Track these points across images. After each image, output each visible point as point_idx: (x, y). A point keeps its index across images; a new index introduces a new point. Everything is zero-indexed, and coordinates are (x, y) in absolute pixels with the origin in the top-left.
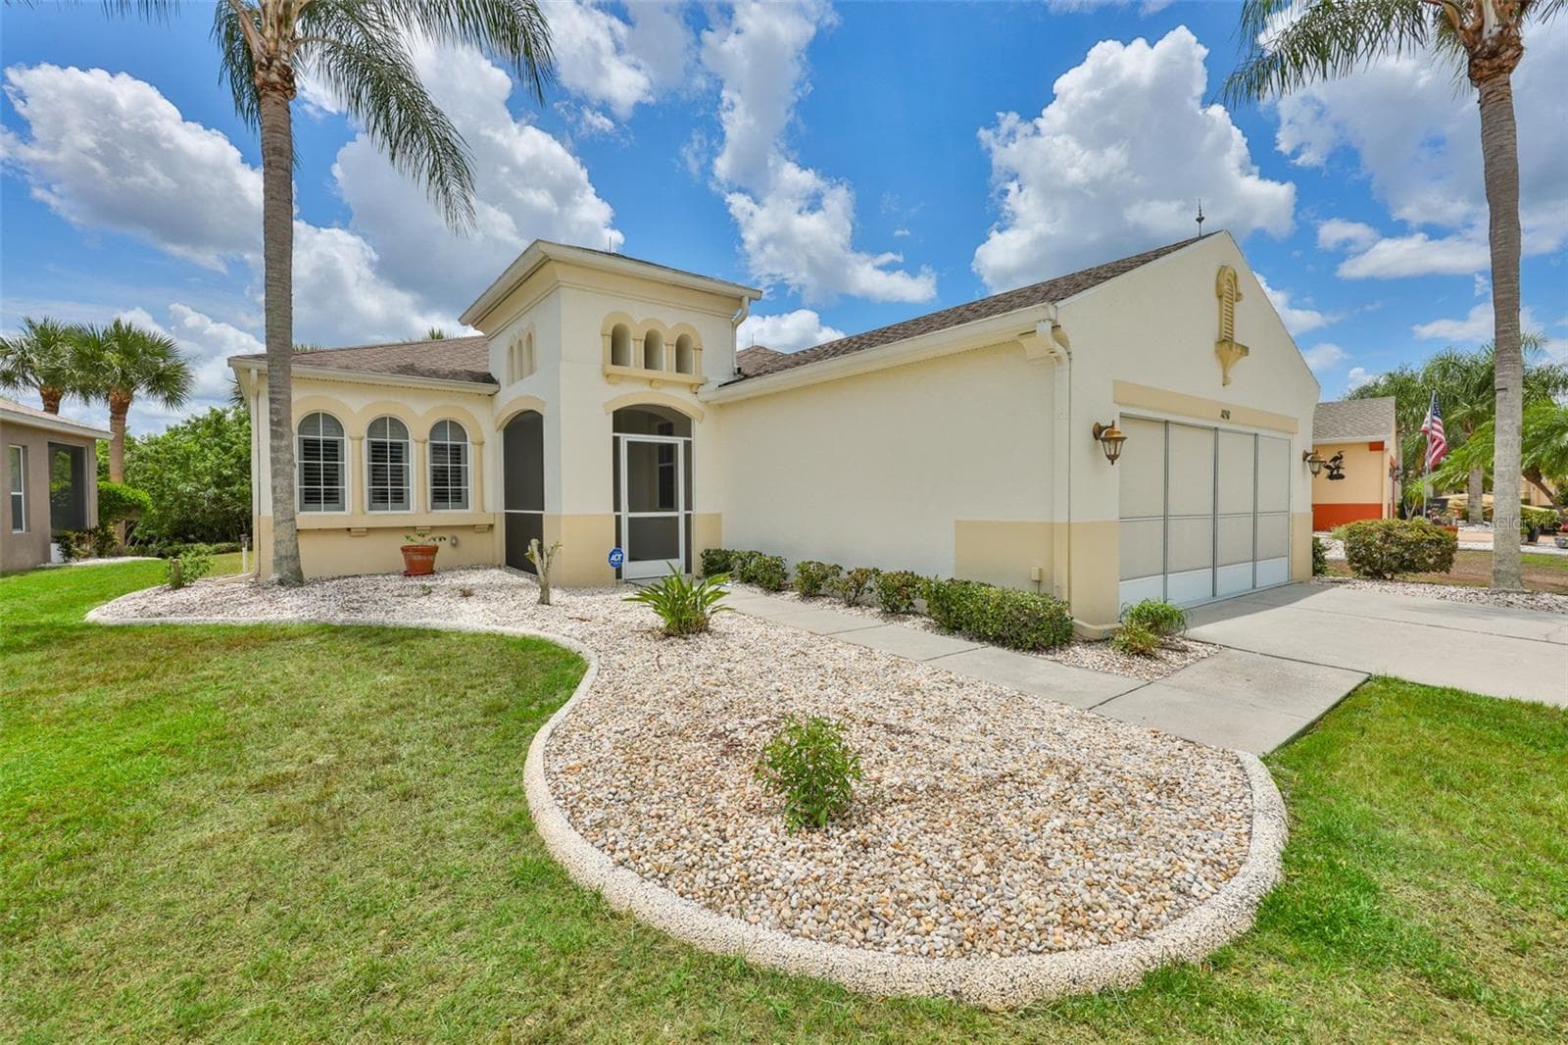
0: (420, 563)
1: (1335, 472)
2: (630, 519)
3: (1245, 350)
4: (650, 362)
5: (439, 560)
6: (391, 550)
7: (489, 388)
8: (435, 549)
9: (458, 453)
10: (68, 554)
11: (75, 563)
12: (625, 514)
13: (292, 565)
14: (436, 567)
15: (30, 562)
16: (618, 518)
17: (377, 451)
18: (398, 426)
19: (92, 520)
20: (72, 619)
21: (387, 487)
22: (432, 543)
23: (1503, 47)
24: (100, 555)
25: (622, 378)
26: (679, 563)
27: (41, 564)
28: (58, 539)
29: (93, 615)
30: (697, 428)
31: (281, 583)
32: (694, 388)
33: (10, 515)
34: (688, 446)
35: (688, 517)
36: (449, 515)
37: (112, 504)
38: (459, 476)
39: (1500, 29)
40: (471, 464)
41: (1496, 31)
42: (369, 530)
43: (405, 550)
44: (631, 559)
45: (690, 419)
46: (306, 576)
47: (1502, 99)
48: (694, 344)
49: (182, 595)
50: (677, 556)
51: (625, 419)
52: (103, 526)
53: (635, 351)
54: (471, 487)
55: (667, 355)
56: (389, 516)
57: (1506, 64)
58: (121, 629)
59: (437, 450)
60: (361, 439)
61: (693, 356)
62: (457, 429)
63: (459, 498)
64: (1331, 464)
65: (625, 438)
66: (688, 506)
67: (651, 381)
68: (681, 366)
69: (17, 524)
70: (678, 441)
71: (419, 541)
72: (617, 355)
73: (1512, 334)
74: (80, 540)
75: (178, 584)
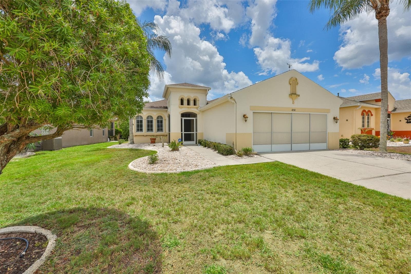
0: (153, 141)
1: (409, 121)
2: (184, 134)
3: (299, 96)
4: (188, 104)
5: (156, 141)
6: (148, 139)
7: (166, 109)
8: (156, 139)
9: (162, 122)
10: (110, 140)
11: (111, 141)
12: (183, 133)
13: (132, 141)
14: (156, 142)
15: (105, 141)
16: (182, 134)
17: (148, 122)
18: (151, 117)
19: (114, 135)
20: (106, 148)
21: (150, 128)
22: (155, 138)
23: (382, 10)
24: (115, 140)
25: (182, 107)
26: (195, 142)
27: (107, 141)
28: (109, 137)
29: (108, 147)
30: (198, 116)
31: (131, 143)
32: (197, 108)
33: (102, 134)
34: (196, 120)
35: (196, 133)
36: (160, 133)
37: (117, 132)
38: (162, 126)
39: (381, 6)
40: (164, 124)
41: (380, 7)
42: (146, 135)
43: (150, 139)
44: (184, 141)
45: (197, 114)
46: (135, 143)
47: (382, 24)
48: (197, 99)
49: (120, 145)
50: (194, 141)
51: (183, 115)
52: (115, 135)
53: (185, 102)
54: (164, 128)
55: (192, 102)
56: (150, 133)
57: (383, 14)
58: (111, 149)
59: (158, 121)
60: (145, 120)
61: (197, 103)
62: (161, 117)
63: (162, 130)
64: (408, 118)
65: (183, 118)
66: (196, 131)
67: (188, 108)
68: (195, 104)
69: (104, 135)
70: (195, 119)
71: (153, 137)
72: (182, 103)
73: (384, 85)
74: (112, 138)
75: (120, 144)
